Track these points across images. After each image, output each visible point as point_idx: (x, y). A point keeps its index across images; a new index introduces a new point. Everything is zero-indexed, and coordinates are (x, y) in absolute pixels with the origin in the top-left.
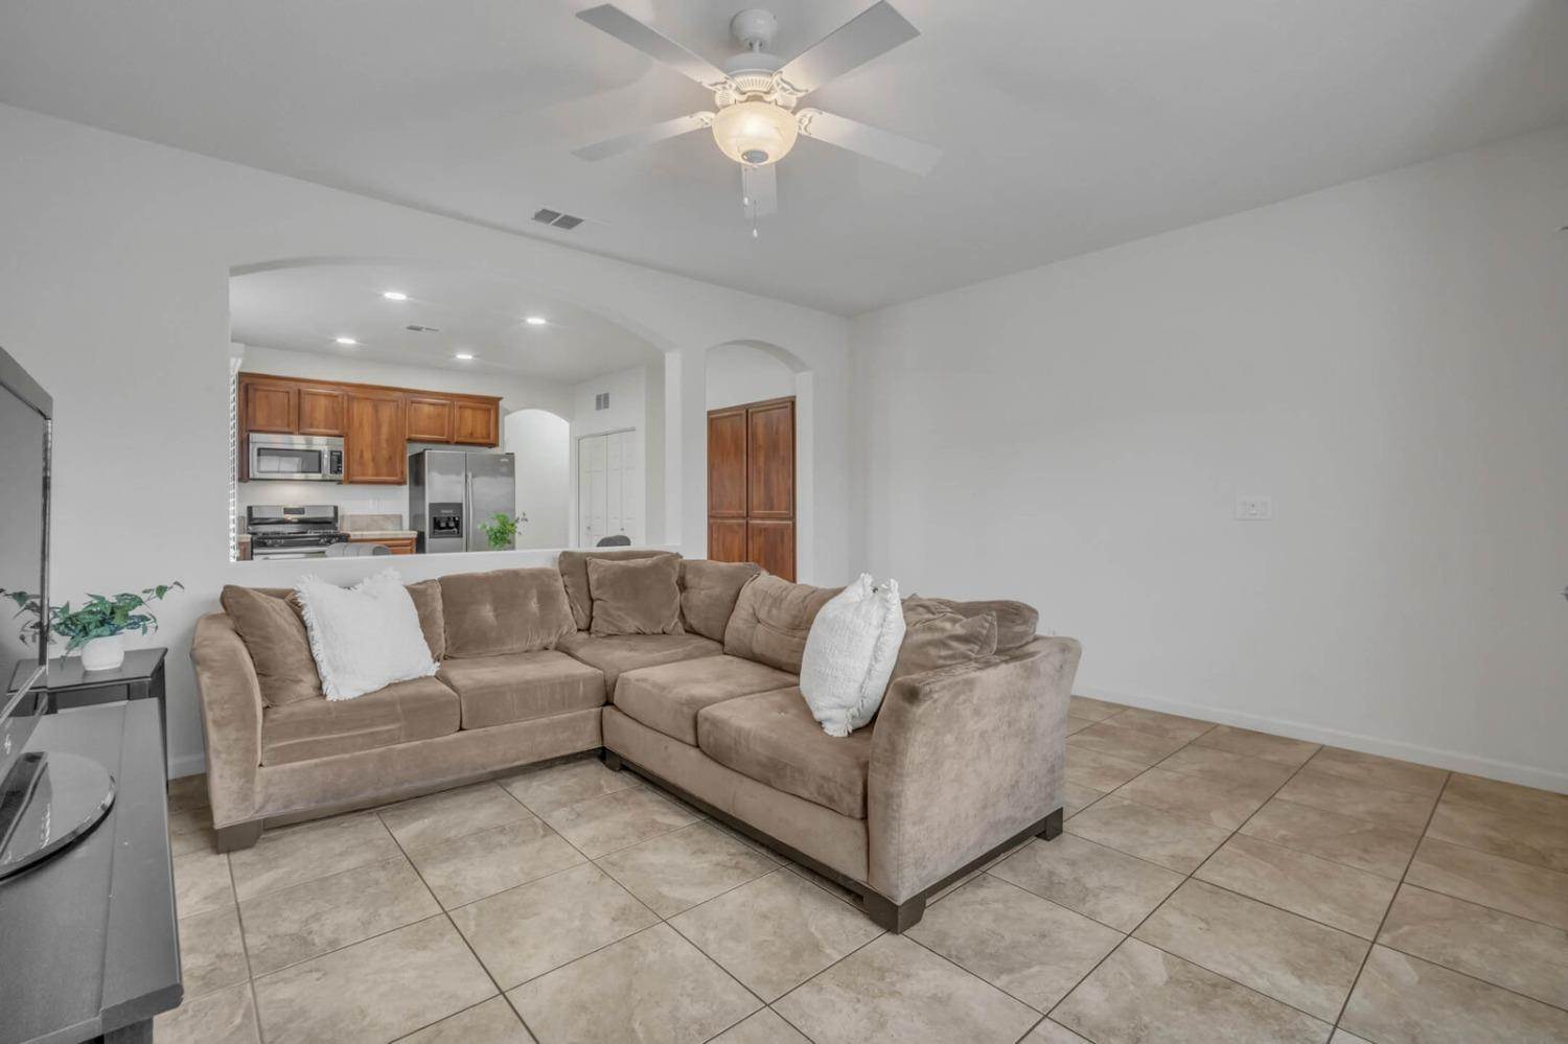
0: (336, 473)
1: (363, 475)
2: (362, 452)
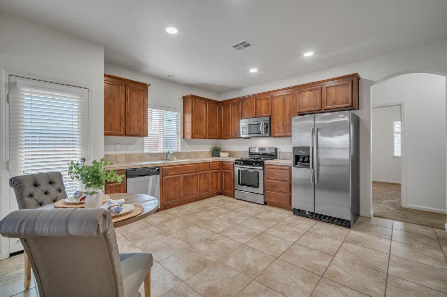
0: (266, 133)
1: (279, 133)
2: (278, 122)
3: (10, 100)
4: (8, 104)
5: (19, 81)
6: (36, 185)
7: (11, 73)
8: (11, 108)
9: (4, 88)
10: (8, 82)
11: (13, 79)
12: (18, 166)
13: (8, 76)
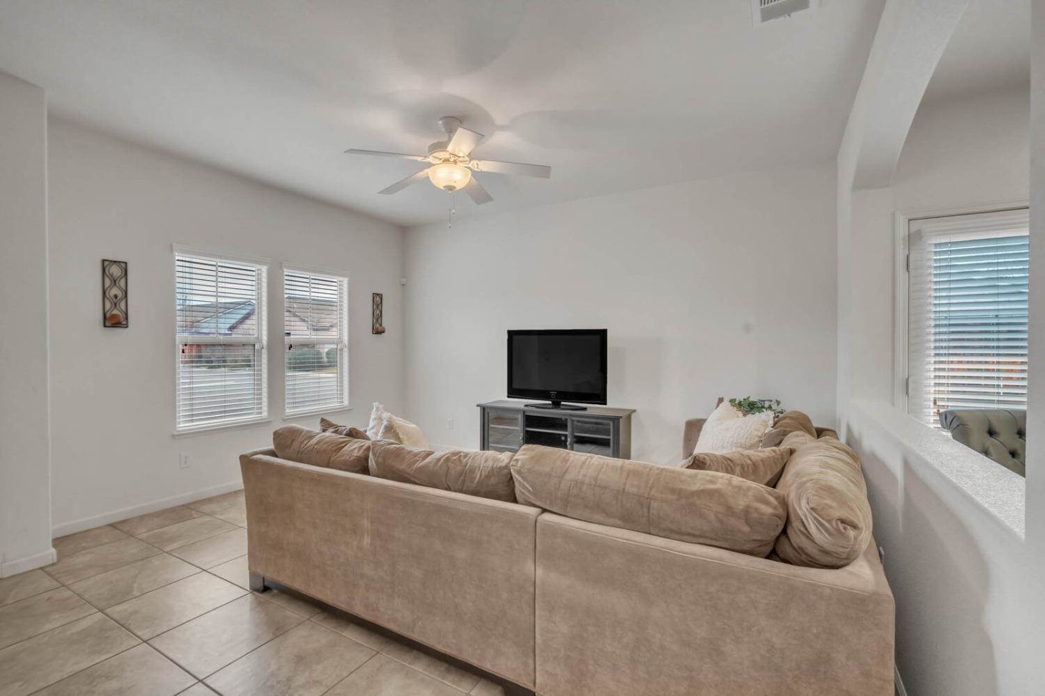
3: (911, 267)
4: (907, 274)
5: (926, 226)
6: (991, 433)
7: (911, 217)
8: (912, 280)
9: (902, 247)
10: (907, 234)
11: (915, 226)
12: (925, 389)
13: (907, 221)
